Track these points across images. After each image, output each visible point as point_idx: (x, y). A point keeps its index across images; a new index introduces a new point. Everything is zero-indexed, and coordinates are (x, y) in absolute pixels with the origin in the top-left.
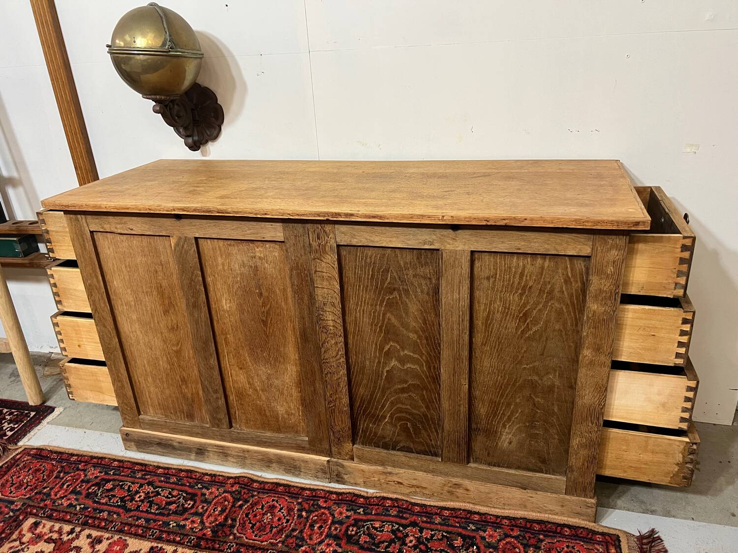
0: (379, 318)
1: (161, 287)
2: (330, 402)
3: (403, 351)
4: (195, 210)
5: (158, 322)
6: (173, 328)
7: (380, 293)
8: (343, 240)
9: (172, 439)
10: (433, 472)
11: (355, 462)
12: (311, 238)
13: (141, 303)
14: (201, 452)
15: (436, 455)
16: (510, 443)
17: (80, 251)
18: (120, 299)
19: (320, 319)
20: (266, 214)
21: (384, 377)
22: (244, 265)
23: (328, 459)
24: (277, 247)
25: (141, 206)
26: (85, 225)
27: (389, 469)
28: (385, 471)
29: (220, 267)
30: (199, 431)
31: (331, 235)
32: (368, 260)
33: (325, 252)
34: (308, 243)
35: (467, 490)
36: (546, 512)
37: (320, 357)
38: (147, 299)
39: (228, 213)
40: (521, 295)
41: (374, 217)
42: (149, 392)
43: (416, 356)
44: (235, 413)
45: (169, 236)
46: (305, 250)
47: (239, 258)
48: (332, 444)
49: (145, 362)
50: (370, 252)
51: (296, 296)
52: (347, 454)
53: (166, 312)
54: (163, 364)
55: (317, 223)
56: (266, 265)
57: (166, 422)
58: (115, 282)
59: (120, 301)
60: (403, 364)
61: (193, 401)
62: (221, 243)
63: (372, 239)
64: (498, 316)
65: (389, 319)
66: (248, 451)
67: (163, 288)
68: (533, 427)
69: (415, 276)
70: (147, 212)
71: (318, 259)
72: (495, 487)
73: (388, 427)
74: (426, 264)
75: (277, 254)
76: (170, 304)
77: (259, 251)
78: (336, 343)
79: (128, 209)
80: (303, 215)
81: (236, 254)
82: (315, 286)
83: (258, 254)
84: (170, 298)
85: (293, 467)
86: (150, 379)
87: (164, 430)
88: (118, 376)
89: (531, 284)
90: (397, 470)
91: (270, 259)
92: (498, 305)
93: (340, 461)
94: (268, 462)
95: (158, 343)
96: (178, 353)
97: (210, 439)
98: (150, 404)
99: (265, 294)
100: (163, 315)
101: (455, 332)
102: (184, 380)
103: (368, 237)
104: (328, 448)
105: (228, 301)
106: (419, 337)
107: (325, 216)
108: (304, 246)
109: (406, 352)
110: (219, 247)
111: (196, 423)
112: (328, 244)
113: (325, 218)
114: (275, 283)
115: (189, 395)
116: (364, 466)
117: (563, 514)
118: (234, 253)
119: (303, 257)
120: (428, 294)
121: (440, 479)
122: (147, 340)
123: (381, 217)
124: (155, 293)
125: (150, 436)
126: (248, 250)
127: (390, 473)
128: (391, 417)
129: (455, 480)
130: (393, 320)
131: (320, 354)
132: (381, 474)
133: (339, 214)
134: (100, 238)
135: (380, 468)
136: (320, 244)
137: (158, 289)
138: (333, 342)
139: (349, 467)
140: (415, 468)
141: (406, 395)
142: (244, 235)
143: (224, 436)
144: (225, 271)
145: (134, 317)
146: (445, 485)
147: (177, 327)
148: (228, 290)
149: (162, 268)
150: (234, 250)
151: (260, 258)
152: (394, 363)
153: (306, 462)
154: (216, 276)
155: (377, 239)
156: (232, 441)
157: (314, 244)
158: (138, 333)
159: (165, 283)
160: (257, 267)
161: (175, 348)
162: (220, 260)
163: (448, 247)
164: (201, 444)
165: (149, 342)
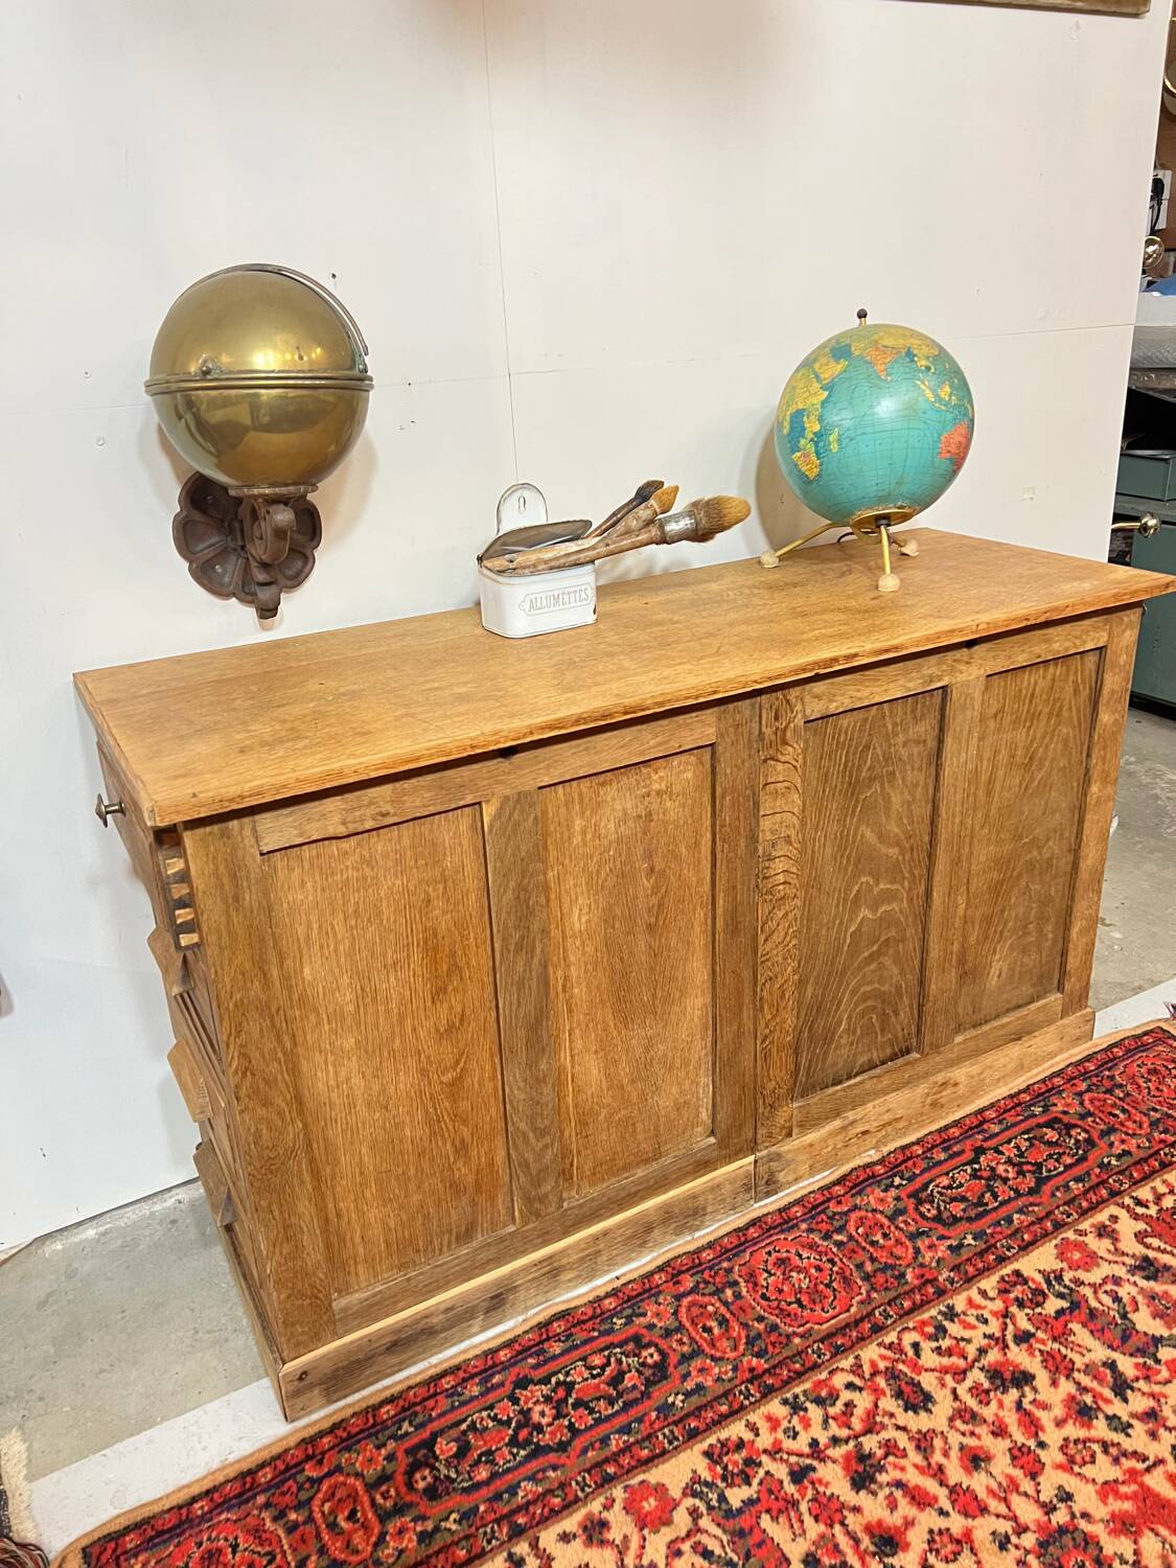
0: (847, 840)
1: (435, 935)
2: (763, 1041)
3: (877, 884)
4: (577, 722)
5: (414, 1029)
6: (451, 1027)
7: (852, 794)
8: (815, 709)
9: (428, 1312)
10: (907, 1084)
11: (794, 1137)
12: (764, 722)
13: (374, 999)
14: (497, 1302)
15: (908, 1052)
16: (999, 976)
17: (223, 919)
18: (316, 1010)
19: (765, 878)
20: (715, 692)
21: (846, 948)
22: (625, 819)
23: (751, 1158)
24: (693, 759)
25: (450, 746)
26: (249, 840)
27: (851, 1115)
28: (846, 1122)
29: (578, 839)
30: (491, 1253)
31: (799, 707)
32: (843, 736)
33: (785, 743)
34: (757, 733)
35: (956, 1084)
36: (1044, 1059)
37: (756, 953)
38: (392, 979)
39: (643, 710)
40: (1029, 728)
41: (887, 651)
42: (364, 1227)
43: (895, 887)
44: (572, 1165)
45: (479, 803)
46: (750, 749)
47: (619, 803)
48: (759, 1125)
49: (364, 1150)
50: (845, 722)
51: (726, 846)
52: (784, 1127)
53: (439, 993)
54: (413, 1130)
55: (777, 691)
56: (668, 804)
57: (409, 1280)
58: (307, 971)
59: (313, 1018)
60: (874, 907)
61: (478, 1186)
62: (585, 783)
63: (859, 695)
64: (1001, 773)
65: (863, 836)
66: (605, 1233)
67: (439, 937)
68: (1026, 934)
69: (905, 744)
70: (465, 754)
71: (772, 759)
72: (989, 1059)
73: (845, 1037)
74: (923, 715)
75: (689, 775)
76: (455, 968)
77: (658, 779)
78: (786, 914)
79: (418, 759)
80: (780, 676)
81: (613, 799)
82: (762, 813)
83: (656, 786)
84: (453, 954)
85: (689, 1214)
86: (371, 1191)
87: (401, 1305)
88: (286, 1227)
89: (1040, 708)
90: (859, 1112)
91: (677, 788)
92: (1003, 756)
93: (773, 1149)
94: (641, 1234)
95: (405, 1082)
96: (456, 1083)
97: (516, 1259)
98: (361, 1258)
99: (659, 864)
100: (429, 1004)
101: (957, 820)
102: (462, 1149)
103: (855, 694)
104: (750, 1134)
105: (586, 910)
106: (902, 851)
107: (813, 669)
108: (750, 741)
109: (882, 886)
110: (580, 795)
111: (479, 1239)
112: (792, 725)
113: (812, 674)
114: (681, 837)
115: (471, 1179)
116: (813, 1136)
117: (1061, 1051)
118: (609, 799)
119: (747, 764)
120: (920, 769)
121: (922, 1089)
122: (376, 1088)
123: (896, 648)
124: (416, 956)
125: (369, 1339)
126: (638, 784)
127: (852, 1123)
128: (849, 1018)
129: (940, 1078)
130: (868, 833)
131: (755, 950)
132: (839, 1133)
133: (835, 660)
134: (279, 866)
135: (837, 1123)
136: (777, 729)
137: (426, 943)
138: (780, 914)
139: (789, 1151)
140: (885, 1092)
141: (872, 967)
142: (642, 753)
143: (547, 1233)
144: (585, 845)
145: (349, 1043)
146: (927, 1095)
147: (462, 1020)
148: (587, 884)
149: (445, 888)
150: (610, 793)
151: (659, 793)
152: (864, 912)
153: (715, 1188)
154: (567, 862)
155: (866, 692)
156: (566, 1233)
157: (767, 731)
158: (356, 1081)
159: (444, 924)
160: (651, 814)
161: (448, 1077)
162: (578, 824)
163: (961, 678)
164: (499, 1282)
165: (383, 1090)
